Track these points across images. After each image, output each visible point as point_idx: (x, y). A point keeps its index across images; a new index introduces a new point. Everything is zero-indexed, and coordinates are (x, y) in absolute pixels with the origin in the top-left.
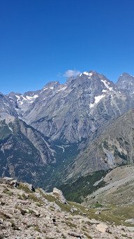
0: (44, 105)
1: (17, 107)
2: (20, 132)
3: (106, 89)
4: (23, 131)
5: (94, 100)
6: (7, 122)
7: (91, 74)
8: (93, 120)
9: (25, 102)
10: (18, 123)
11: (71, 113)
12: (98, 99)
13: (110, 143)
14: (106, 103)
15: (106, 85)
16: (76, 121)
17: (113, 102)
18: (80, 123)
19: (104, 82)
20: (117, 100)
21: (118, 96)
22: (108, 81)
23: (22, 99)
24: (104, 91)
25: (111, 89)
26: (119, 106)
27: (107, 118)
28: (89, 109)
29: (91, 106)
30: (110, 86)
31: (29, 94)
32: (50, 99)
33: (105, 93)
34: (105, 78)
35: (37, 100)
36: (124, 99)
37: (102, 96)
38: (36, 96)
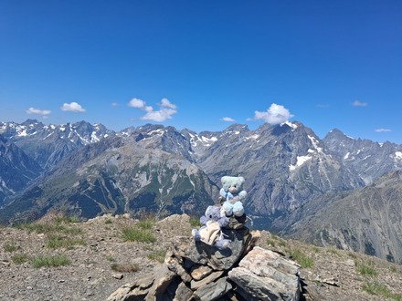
0: (226, 153)
1: (191, 150)
2: (203, 190)
3: (313, 149)
4: (207, 188)
5: (296, 160)
6: (188, 173)
7: (295, 126)
8: (293, 188)
9: (200, 144)
10: (201, 178)
11: (264, 173)
12: (301, 160)
13: (331, 233)
14: (313, 168)
15: (313, 143)
16: (271, 186)
17: (322, 169)
18: (275, 189)
19: (312, 138)
20: (328, 167)
21: (329, 161)
22: (317, 138)
23: (196, 139)
24: (310, 151)
25: (319, 149)
26: (330, 176)
27: (312, 189)
28: (288, 172)
29: (292, 168)
30: (319, 146)
31: (206, 134)
32: (235, 148)
33: (311, 154)
34: (312, 134)
35: (217, 145)
36: (337, 167)
37: (307, 158)
38: (214, 139)
